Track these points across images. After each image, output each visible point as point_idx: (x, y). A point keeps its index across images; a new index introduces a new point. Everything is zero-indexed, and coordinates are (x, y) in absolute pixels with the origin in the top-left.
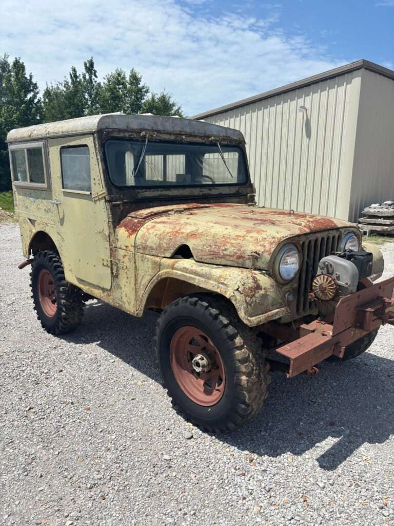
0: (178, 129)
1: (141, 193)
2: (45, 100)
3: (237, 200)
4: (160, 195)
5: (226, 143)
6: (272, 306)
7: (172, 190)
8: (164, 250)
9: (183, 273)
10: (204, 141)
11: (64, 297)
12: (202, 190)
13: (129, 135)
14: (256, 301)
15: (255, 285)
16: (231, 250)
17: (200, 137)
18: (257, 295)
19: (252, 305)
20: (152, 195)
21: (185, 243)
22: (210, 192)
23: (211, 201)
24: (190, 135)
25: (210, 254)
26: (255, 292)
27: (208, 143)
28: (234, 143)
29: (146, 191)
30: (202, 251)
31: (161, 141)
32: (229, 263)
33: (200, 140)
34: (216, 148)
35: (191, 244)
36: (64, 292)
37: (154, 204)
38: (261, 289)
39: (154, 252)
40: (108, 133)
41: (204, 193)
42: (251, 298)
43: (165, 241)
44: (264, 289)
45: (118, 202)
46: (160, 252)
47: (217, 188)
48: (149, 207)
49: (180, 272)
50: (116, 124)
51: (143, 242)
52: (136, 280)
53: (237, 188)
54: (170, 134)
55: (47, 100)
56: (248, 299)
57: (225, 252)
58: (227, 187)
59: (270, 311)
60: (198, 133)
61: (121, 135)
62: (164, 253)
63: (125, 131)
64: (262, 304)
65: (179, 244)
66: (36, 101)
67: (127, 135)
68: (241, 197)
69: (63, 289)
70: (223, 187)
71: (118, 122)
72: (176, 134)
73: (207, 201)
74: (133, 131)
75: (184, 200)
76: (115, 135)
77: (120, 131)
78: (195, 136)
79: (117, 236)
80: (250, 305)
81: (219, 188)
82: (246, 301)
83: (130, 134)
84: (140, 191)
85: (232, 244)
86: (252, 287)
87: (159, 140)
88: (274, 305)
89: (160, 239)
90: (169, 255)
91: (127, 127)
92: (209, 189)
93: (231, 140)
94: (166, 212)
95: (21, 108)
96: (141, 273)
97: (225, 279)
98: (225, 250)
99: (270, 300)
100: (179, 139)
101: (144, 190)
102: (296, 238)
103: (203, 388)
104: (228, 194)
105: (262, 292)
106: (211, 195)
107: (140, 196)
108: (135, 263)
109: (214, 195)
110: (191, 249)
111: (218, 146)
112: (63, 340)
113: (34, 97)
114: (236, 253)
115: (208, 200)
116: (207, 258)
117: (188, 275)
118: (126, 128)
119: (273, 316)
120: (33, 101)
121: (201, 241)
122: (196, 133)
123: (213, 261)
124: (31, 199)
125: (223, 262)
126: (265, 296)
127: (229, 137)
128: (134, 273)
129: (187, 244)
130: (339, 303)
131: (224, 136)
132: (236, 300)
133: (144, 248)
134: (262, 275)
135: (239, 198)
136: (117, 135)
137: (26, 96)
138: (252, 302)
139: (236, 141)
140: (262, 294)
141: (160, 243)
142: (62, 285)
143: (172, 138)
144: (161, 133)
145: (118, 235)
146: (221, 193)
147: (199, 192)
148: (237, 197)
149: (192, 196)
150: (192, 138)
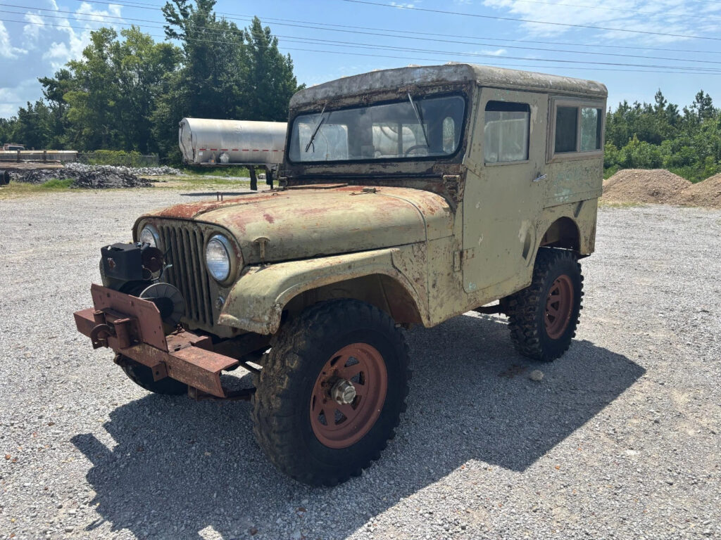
1: (308, 169)
3: (424, 184)
4: (324, 173)
5: (436, 91)
7: (337, 166)
13: (314, 108)
22: (383, 170)
23: (381, 183)
28: (452, 88)
34: (406, 103)
40: (298, 108)
41: (375, 170)
47: (395, 164)
53: (431, 164)
58: (413, 163)
61: (308, 108)
63: (309, 104)
67: (312, 107)
68: (432, 179)
70: (406, 163)
71: (306, 95)
73: (374, 183)
76: (304, 109)
81: (399, 164)
83: (315, 105)
84: (307, 167)
87: (341, 106)
92: (382, 165)
93: (445, 85)
101: (310, 166)
106: (385, 174)
107: (305, 173)
115: (376, 181)
127: (443, 80)
135: (428, 181)
139: (455, 83)
143: (357, 100)
144: (346, 98)
146: (400, 172)
147: (368, 170)
148: (425, 179)
149: (357, 175)
150: (381, 95)
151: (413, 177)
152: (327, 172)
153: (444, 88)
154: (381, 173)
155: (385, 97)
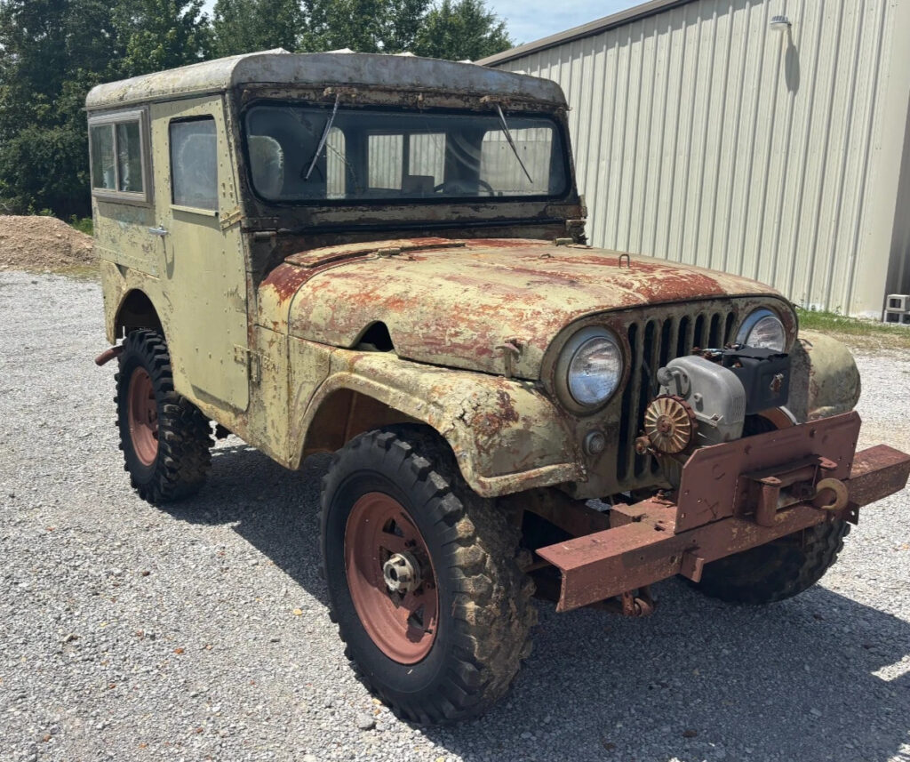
0: (410, 81)
1: (319, 215)
2: (218, 17)
3: (541, 232)
5: (520, 108)
6: (542, 458)
7: (389, 209)
8: (341, 332)
9: (368, 381)
10: (467, 105)
11: (170, 424)
12: (457, 209)
13: (299, 96)
14: (500, 444)
15: (503, 410)
16: (467, 335)
17: (460, 96)
18: (504, 431)
19: (491, 451)
20: (342, 220)
21: (380, 319)
22: (477, 214)
23: (478, 233)
24: (437, 93)
25: (427, 344)
26: (501, 425)
27: (476, 108)
28: (540, 108)
29: (329, 211)
30: (410, 335)
31: (369, 107)
32: (461, 363)
33: (460, 103)
34: (496, 118)
35: (392, 320)
36: (171, 415)
37: (345, 238)
38: (516, 420)
39: (320, 337)
40: (254, 91)
41: (462, 215)
42: (490, 437)
43: (343, 313)
44: (524, 419)
45: (268, 233)
46: (332, 338)
47: (492, 205)
48: (331, 244)
49: (363, 379)
50: (273, 73)
51: (304, 314)
52: (289, 392)
53: (541, 206)
54: (390, 91)
55: (222, 18)
56: (482, 439)
57: (455, 340)
58: (517, 204)
59: (535, 467)
60: (456, 88)
61: (283, 94)
62: (339, 340)
63: (290, 86)
64: (516, 452)
65: (368, 320)
66: (197, 20)
67: (294, 94)
68: (549, 226)
69: (169, 408)
70: (508, 204)
71: (274, 68)
72: (403, 91)
73: (466, 234)
74: (307, 86)
75: (415, 229)
76: (269, 94)
77: (278, 86)
78: (448, 95)
79: (260, 301)
80: (487, 452)
81: (497, 205)
82: (476, 442)
83: (301, 92)
84: (316, 210)
85: (470, 322)
86: (494, 415)
87: (364, 103)
88: (544, 457)
89: (334, 309)
90: (347, 342)
91: (296, 78)
92: (472, 208)
93: (532, 102)
94: (362, 255)
95: (168, 36)
96: (298, 378)
97: (441, 394)
98: (456, 334)
99: (536, 445)
100: (410, 101)
101: (325, 209)
102: (613, 314)
103: (407, 626)
104: (521, 219)
105: (518, 426)
106: (479, 220)
107: (315, 221)
108: (288, 357)
109: (484, 220)
110: (390, 332)
111: (499, 116)
112: (166, 515)
113: (195, 12)
114: (476, 342)
115: (469, 232)
116: (419, 351)
117: (377, 384)
118: (293, 80)
119: (540, 478)
120: (192, 20)
121: (411, 315)
122: (451, 86)
123: (431, 358)
124: (122, 224)
125: (449, 359)
126: (523, 435)
127: (528, 95)
128: (286, 380)
129: (383, 321)
130: (691, 458)
131: (515, 94)
132: (456, 439)
133: (305, 327)
134: (523, 391)
135: (546, 228)
136: (274, 96)
137: (178, 12)
138: (491, 446)
139: (544, 103)
140: (518, 431)
141: (333, 316)
142: (168, 401)
143: (395, 99)
144: (371, 91)
145: (263, 300)
146: (502, 217)
147: (450, 215)
148: (541, 226)
149: (432, 222)
150: (439, 98)
151: (527, 224)
152: (369, 219)
153: (529, 105)
154: (473, 220)
155: (447, 102)
